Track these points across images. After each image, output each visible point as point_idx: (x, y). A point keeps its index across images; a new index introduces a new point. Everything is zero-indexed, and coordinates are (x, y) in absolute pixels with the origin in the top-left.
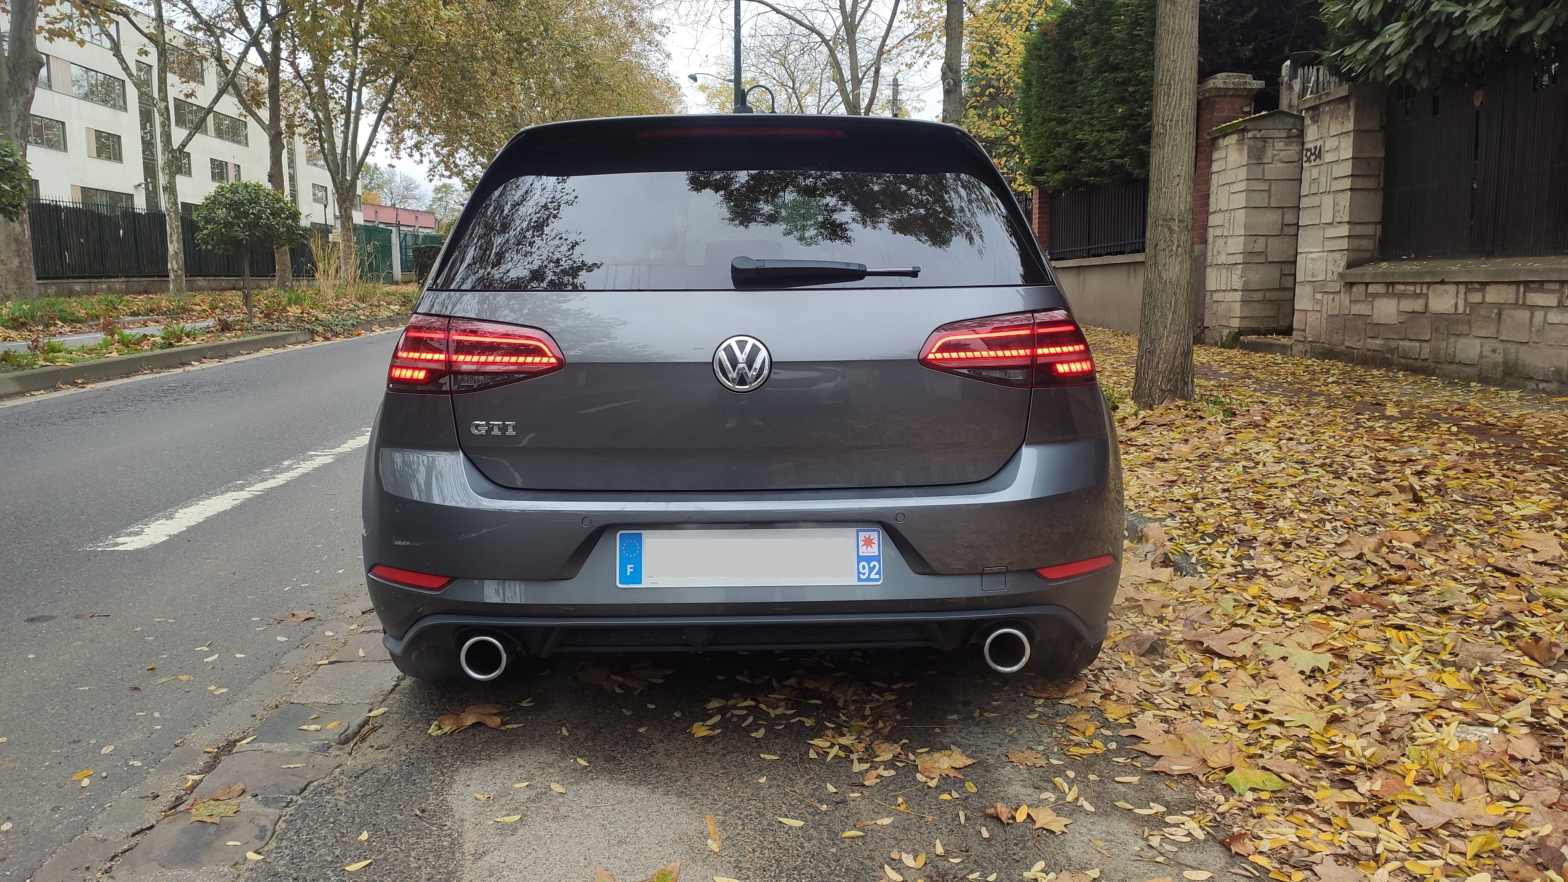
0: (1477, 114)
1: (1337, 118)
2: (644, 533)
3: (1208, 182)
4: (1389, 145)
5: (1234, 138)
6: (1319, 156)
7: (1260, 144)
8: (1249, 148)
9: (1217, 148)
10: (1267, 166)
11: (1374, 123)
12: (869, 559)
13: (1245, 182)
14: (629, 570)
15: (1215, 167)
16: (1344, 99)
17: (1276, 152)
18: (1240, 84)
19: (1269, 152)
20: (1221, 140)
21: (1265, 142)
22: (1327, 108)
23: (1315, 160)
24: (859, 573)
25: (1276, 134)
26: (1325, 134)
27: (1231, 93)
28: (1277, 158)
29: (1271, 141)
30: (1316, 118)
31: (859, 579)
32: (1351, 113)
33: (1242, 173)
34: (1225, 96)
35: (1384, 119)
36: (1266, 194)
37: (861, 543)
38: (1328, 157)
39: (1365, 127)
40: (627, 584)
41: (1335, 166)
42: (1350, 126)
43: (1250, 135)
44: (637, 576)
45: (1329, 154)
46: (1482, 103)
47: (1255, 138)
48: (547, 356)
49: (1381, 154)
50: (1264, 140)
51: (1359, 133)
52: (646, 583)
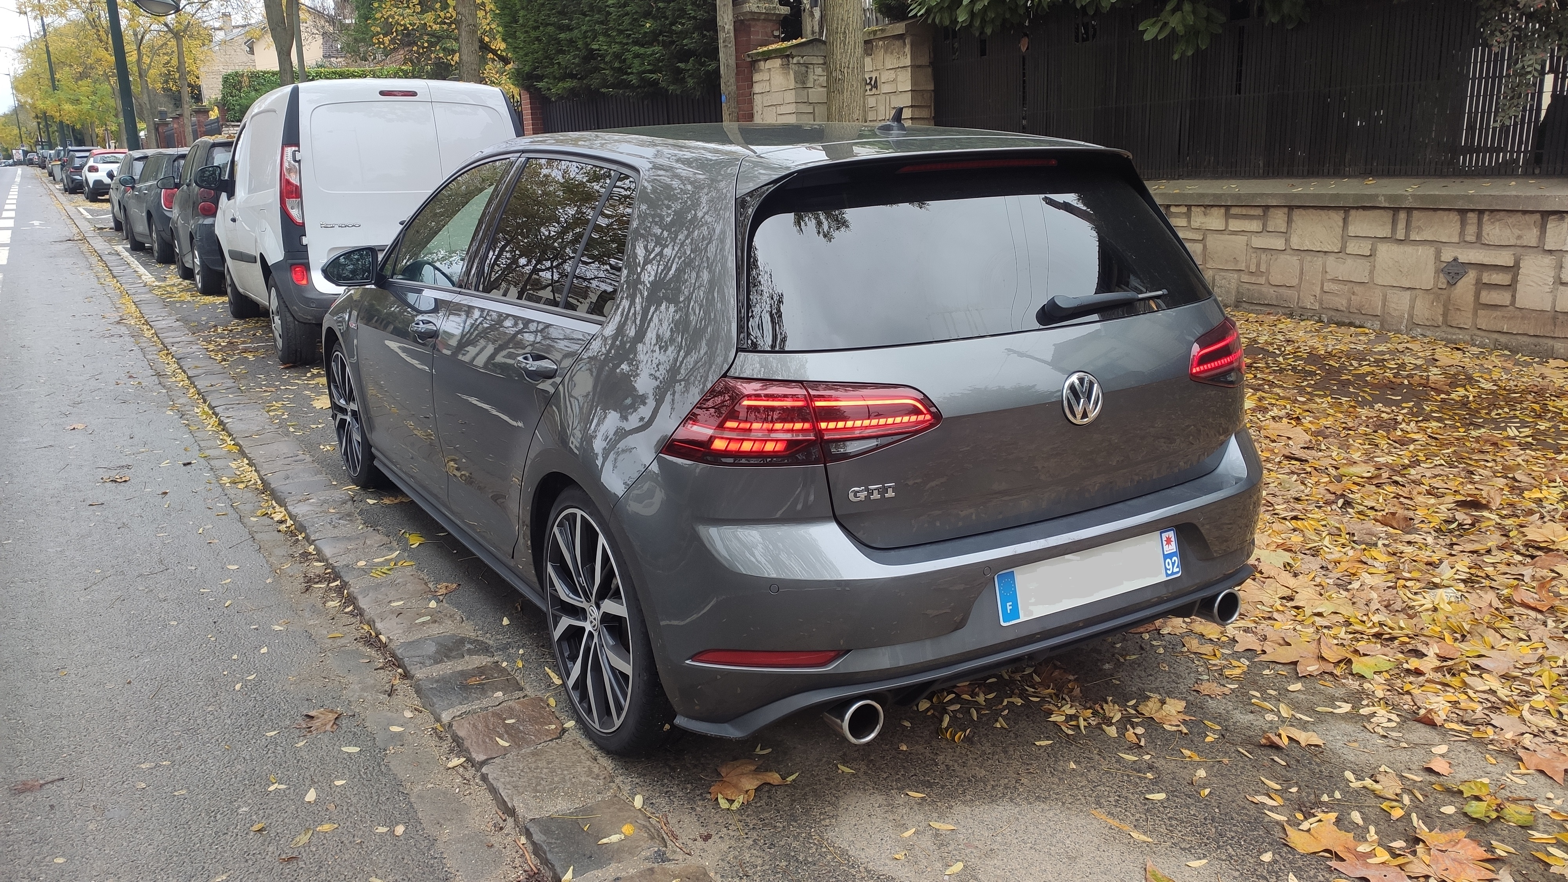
0: (1024, 58)
1: (892, 53)
2: (1017, 571)
3: (751, 102)
4: (937, 78)
5: (777, 62)
6: (876, 86)
7: (803, 69)
8: (795, 73)
9: (758, 71)
10: (810, 90)
11: (924, 60)
12: (1170, 556)
13: (794, 105)
14: (1009, 608)
15: (757, 88)
16: (900, 37)
17: (816, 78)
18: (770, 9)
19: (811, 77)
20: (762, 63)
21: (807, 67)
22: (881, 43)
23: (871, 90)
24: (1166, 569)
25: (815, 60)
26: (880, 67)
27: (763, 17)
28: (817, 82)
29: (812, 66)
30: (869, 52)
31: (1167, 575)
32: (908, 49)
33: (790, 97)
34: (758, 20)
35: (932, 56)
36: (812, 116)
37: (1165, 543)
38: (885, 88)
39: (918, 63)
40: (1009, 621)
41: (893, 97)
42: (908, 61)
43: (795, 60)
44: (1015, 613)
45: (885, 85)
46: (1027, 49)
47: (798, 63)
48: (922, 413)
49: (931, 87)
50: (806, 65)
51: (915, 68)
52: (1023, 618)
